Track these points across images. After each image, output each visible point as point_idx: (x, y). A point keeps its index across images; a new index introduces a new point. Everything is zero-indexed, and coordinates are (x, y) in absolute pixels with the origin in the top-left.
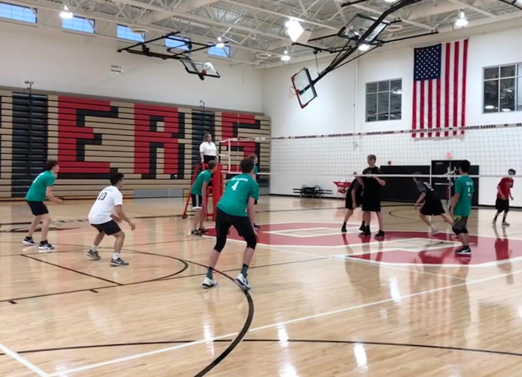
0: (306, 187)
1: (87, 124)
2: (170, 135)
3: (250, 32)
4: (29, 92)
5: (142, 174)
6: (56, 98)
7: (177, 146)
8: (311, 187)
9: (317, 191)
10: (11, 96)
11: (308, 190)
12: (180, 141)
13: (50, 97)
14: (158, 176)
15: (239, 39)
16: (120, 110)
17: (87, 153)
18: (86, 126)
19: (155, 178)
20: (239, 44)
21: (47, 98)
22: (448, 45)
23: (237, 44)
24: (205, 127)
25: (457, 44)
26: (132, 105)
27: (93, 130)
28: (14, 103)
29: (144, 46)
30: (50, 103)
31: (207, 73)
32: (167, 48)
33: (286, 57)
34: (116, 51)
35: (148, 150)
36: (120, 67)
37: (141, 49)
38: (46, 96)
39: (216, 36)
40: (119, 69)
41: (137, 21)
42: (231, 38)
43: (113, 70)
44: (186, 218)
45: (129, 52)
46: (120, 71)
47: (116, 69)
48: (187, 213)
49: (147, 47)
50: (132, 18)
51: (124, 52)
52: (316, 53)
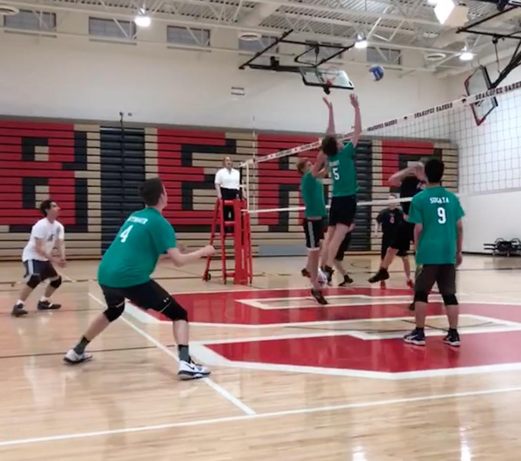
0: (501, 240)
1: (195, 163)
3: (401, 22)
4: (120, 126)
5: (270, 225)
6: (155, 131)
8: (508, 240)
9: (516, 246)
10: (99, 131)
11: (503, 245)
13: (147, 131)
14: (291, 228)
15: (387, 35)
16: (238, 143)
17: (195, 199)
18: (194, 165)
19: (287, 231)
20: (387, 40)
21: (144, 133)
23: (385, 41)
26: (254, 136)
27: (203, 171)
28: (102, 140)
29: (272, 58)
30: (147, 138)
31: (335, 83)
32: (294, 57)
33: (466, 56)
34: (237, 68)
35: (277, 194)
36: (243, 89)
37: (268, 63)
38: (143, 129)
39: (355, 34)
40: (241, 92)
41: (236, 21)
42: (376, 33)
43: (232, 94)
44: (210, 279)
45: (253, 68)
46: (243, 94)
47: (237, 91)
48: (209, 272)
49: (276, 59)
50: (230, 18)
51: (247, 68)
52: (495, 42)
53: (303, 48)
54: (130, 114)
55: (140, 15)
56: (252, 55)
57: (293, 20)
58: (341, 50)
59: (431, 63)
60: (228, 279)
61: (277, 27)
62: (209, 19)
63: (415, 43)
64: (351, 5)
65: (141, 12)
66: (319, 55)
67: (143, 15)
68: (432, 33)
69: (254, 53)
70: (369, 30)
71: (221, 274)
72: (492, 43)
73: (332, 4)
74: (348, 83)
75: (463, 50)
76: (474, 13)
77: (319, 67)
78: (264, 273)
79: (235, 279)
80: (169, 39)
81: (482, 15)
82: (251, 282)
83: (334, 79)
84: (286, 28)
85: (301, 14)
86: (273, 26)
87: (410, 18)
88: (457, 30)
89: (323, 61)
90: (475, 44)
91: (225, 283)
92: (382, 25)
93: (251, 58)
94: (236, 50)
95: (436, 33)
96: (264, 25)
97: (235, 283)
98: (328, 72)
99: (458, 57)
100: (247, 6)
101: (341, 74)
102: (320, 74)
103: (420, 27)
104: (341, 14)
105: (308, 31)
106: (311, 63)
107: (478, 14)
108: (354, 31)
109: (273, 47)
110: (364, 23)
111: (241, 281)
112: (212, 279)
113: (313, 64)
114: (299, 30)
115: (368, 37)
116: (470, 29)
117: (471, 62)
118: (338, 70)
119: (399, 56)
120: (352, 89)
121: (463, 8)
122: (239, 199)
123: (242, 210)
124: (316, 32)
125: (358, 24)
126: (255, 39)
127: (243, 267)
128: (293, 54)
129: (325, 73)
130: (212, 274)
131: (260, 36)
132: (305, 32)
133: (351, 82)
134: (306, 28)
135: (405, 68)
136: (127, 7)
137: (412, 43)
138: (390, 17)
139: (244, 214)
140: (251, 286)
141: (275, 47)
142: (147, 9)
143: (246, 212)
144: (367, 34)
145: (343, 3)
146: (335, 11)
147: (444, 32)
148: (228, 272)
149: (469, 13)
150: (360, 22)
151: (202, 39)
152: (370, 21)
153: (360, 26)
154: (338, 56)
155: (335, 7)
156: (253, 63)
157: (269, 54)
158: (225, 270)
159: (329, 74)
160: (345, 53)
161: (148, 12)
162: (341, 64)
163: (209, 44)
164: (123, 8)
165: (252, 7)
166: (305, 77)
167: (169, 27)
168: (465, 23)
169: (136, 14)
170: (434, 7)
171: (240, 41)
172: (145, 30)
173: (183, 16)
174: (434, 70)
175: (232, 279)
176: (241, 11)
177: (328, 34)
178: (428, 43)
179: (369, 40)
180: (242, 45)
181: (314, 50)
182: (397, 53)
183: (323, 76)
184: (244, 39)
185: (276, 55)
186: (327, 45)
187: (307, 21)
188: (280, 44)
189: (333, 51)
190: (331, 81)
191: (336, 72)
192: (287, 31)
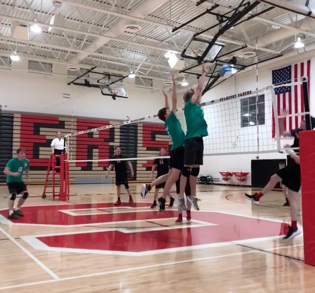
0: (202, 176)
1: (41, 133)
2: (103, 140)
3: (151, 66)
5: (82, 167)
6: (19, 116)
7: (108, 147)
8: (205, 176)
9: (209, 179)
12: (111, 144)
13: (15, 115)
14: (93, 169)
15: (145, 71)
16: (66, 123)
17: (40, 153)
18: (40, 134)
19: (91, 170)
20: (145, 74)
21: (13, 116)
22: (296, 66)
23: (144, 75)
24: (130, 134)
25: (302, 65)
26: (75, 120)
27: (45, 137)
29: (86, 80)
30: (15, 119)
31: (118, 95)
32: (97, 80)
33: (184, 84)
34: (67, 84)
35: (86, 150)
36: (69, 95)
37: (84, 82)
38: (13, 114)
39: (129, 70)
40: (68, 96)
41: (67, 60)
42: (139, 70)
43: (64, 97)
44: (46, 197)
45: (75, 84)
46: (70, 98)
47: (66, 96)
48: (46, 194)
49: (88, 81)
50: (63, 59)
51: (72, 84)
52: (198, 78)
53: (102, 76)
54: (6, 106)
55: (13, 55)
56: (75, 78)
57: (97, 62)
58: (122, 78)
59: (167, 86)
60: (55, 197)
61: (89, 64)
62: (52, 59)
63: (159, 76)
64: (127, 56)
65: (14, 53)
66: (110, 80)
67: (15, 55)
68: (167, 72)
69: (76, 77)
70: (136, 69)
71: (52, 194)
72: (196, 78)
73: (117, 55)
74: (125, 95)
75: (182, 81)
76: (188, 63)
77: (110, 86)
78: (77, 194)
79: (60, 198)
80: (29, 68)
81: (192, 65)
82: (68, 199)
83: (117, 92)
84: (93, 65)
85: (101, 59)
86: (86, 64)
87: (156, 64)
88: (179, 71)
89: (113, 83)
90: (188, 78)
91: (54, 200)
92: (143, 67)
93: (74, 79)
94: (67, 75)
95: (170, 72)
96: (81, 63)
97: (59, 200)
98: (115, 88)
99: (180, 84)
100: (73, 53)
101: (122, 90)
102: (111, 89)
103: (161, 69)
104: (121, 60)
105: (105, 67)
106: (106, 83)
107: (190, 64)
108: (128, 69)
109: (86, 74)
110: (134, 65)
111: (63, 199)
112: (47, 198)
113: (107, 85)
114: (100, 67)
115: (135, 72)
116: (185, 71)
117: (186, 87)
118: (120, 88)
119: (152, 82)
120: (127, 98)
121: (183, 61)
122: (63, 154)
123: (65, 160)
124: (109, 68)
125: (130, 65)
126: (76, 70)
127: (64, 191)
128: (97, 79)
129: (113, 89)
130: (47, 194)
131: (79, 69)
132: (103, 68)
133: (127, 95)
134: (104, 66)
135: (155, 89)
136: (6, 50)
137: (158, 76)
138: (146, 63)
139: (66, 162)
140: (68, 202)
141: (87, 75)
142: (18, 52)
143: (67, 161)
144: (135, 71)
145: (122, 55)
146: (118, 58)
147: (173, 72)
148: (55, 194)
149: (186, 63)
150: (132, 65)
151: (48, 68)
152: (136, 65)
153: (131, 66)
154: (120, 81)
155: (118, 57)
156: (75, 82)
157: (83, 78)
158: (54, 192)
159: (115, 89)
160: (124, 80)
161: (18, 53)
162: (122, 85)
163: (51, 71)
164: (4, 50)
165: (75, 54)
166: (103, 90)
167: (30, 61)
168: (184, 68)
169: (11, 54)
170: (168, 59)
171: (68, 70)
172: (16, 62)
173: (37, 56)
174: (169, 90)
175: (58, 198)
176: (69, 56)
177: (115, 69)
178: (165, 77)
179: (136, 74)
180: (69, 73)
181: (107, 77)
182: (151, 80)
183: (112, 90)
184: (70, 70)
185: (87, 79)
186: (115, 75)
187: (104, 62)
188: (90, 73)
189: (118, 78)
190: (116, 93)
191: (119, 89)
192: (94, 67)
